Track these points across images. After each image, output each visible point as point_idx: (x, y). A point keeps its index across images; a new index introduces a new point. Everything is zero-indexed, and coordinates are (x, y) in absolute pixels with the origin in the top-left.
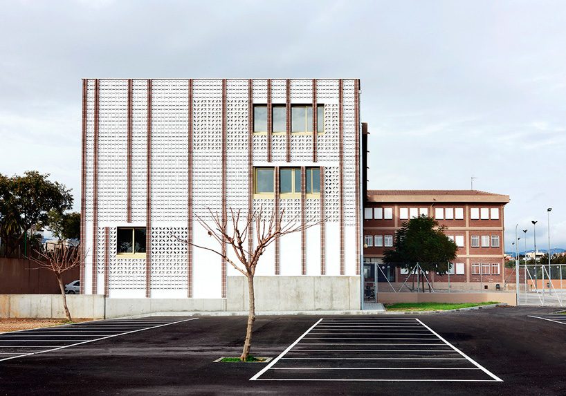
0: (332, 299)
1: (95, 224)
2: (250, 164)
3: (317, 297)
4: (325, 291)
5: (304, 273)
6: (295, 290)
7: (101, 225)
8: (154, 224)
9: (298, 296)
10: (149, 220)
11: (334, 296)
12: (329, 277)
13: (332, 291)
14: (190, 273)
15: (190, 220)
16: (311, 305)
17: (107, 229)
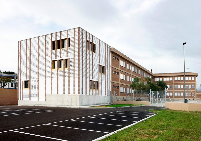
0: (72, 102)
1: (20, 80)
2: (51, 60)
3: (68, 102)
4: (70, 100)
5: (64, 93)
6: (62, 99)
7: (21, 80)
8: (31, 80)
9: (63, 101)
10: (30, 79)
11: (72, 101)
12: (71, 95)
13: (72, 100)
14: (38, 93)
15: (38, 78)
16: (66, 104)
17: (22, 81)
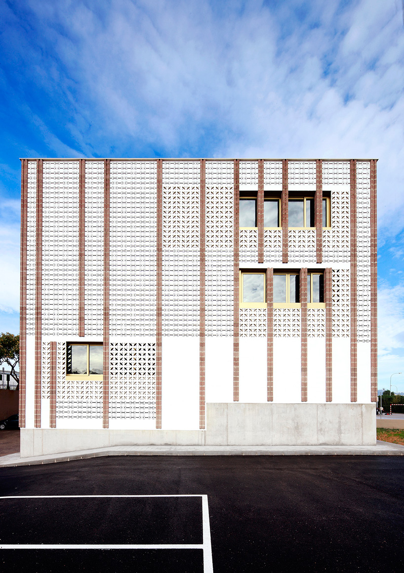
0: (340, 431)
1: (38, 338)
2: (235, 266)
3: (321, 430)
4: (331, 423)
5: (304, 399)
6: (293, 421)
7: (46, 339)
8: (113, 340)
9: (296, 428)
10: (106, 334)
11: (342, 428)
12: (337, 405)
13: (340, 422)
14: (159, 398)
15: (159, 335)
16: (313, 439)
17: (53, 345)
